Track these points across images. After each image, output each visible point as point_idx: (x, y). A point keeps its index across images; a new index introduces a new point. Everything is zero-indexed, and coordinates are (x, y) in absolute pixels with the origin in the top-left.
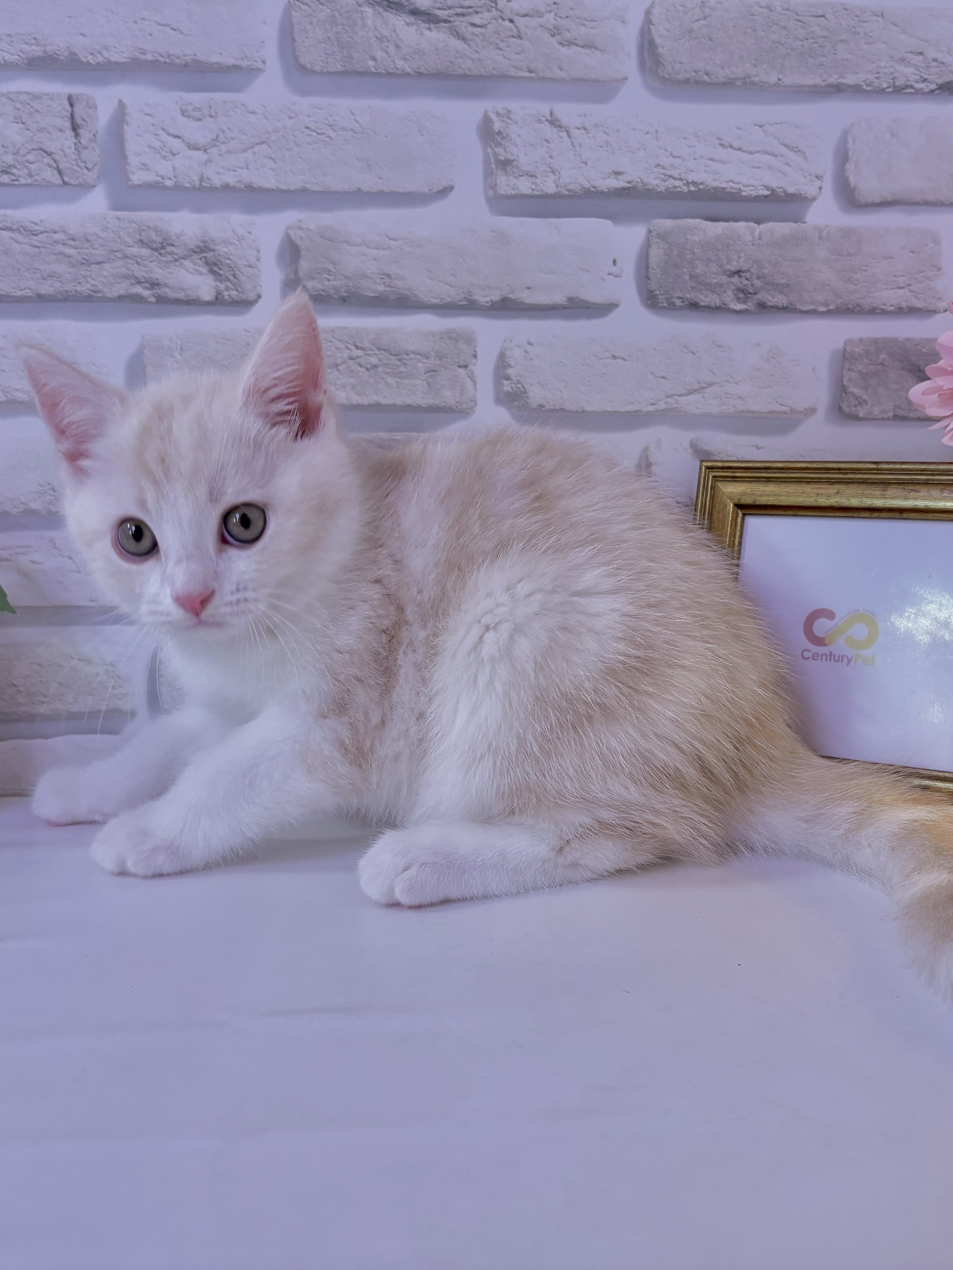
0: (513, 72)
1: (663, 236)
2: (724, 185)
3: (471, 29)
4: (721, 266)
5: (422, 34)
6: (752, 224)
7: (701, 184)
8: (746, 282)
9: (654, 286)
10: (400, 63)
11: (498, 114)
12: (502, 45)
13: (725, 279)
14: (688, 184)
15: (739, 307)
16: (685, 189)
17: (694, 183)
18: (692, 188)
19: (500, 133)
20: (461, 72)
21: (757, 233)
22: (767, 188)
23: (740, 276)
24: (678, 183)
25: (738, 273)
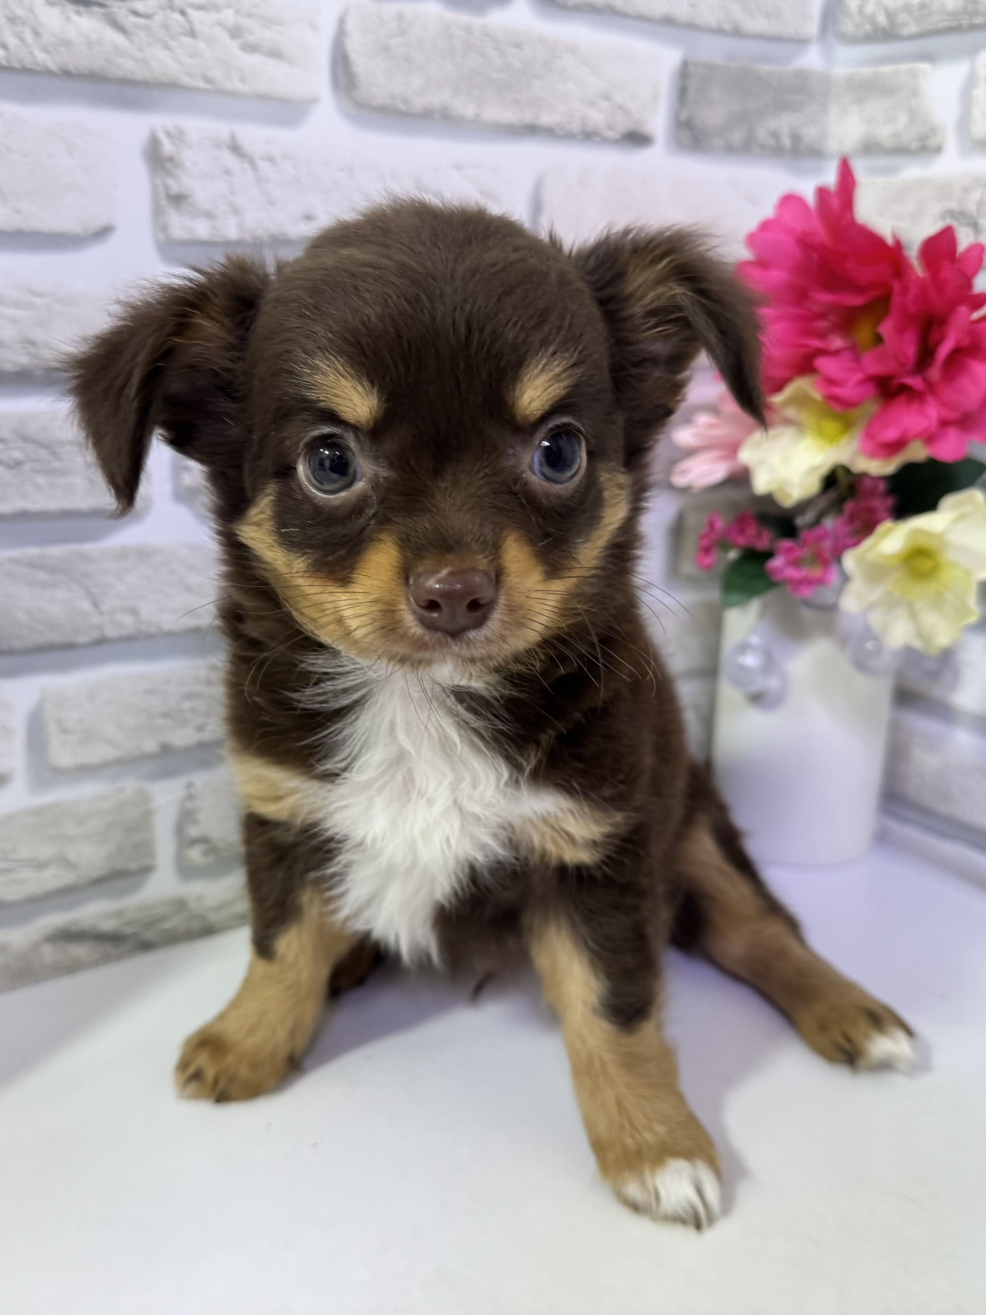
0: (186, 80)
3: (133, 19)
5: (69, 19)
10: (41, 56)
11: (169, 134)
12: (172, 43)
19: (171, 159)
20: (119, 74)
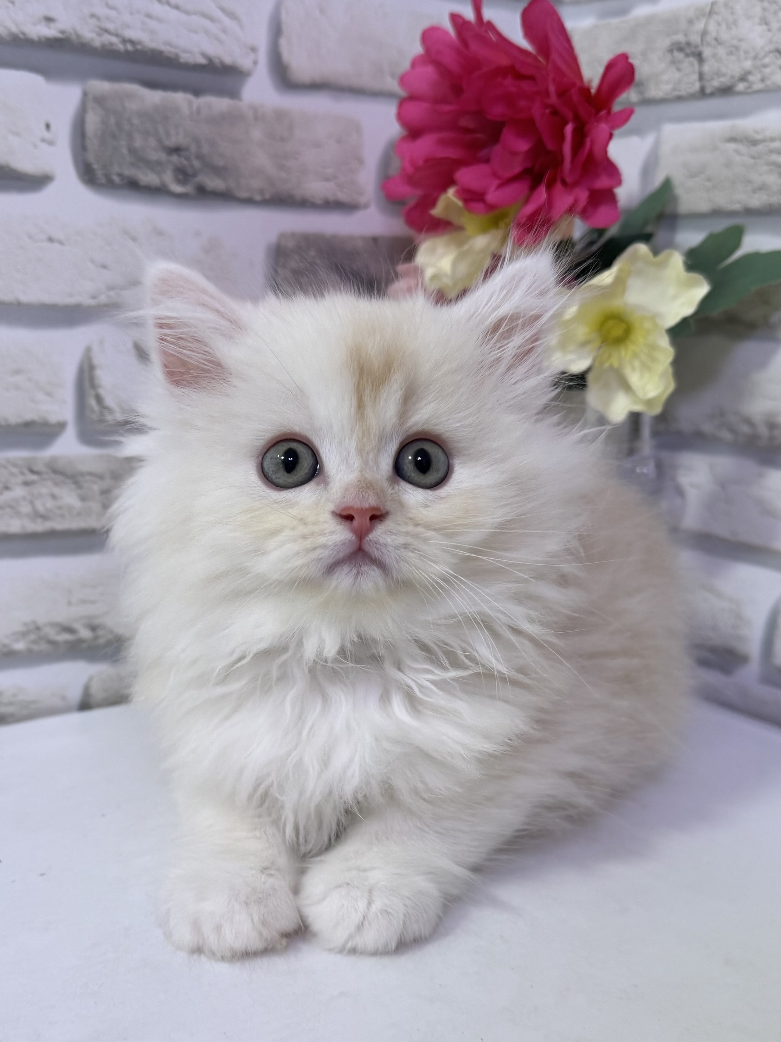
1: (100, 100)
2: (163, 48)
4: (160, 141)
6: (190, 97)
7: (139, 43)
8: (185, 162)
9: (91, 157)
13: (163, 156)
14: (124, 41)
15: (178, 189)
16: (121, 47)
17: (132, 42)
18: (129, 47)
21: (195, 107)
22: (204, 55)
23: (179, 155)
24: (114, 40)
25: (177, 150)
